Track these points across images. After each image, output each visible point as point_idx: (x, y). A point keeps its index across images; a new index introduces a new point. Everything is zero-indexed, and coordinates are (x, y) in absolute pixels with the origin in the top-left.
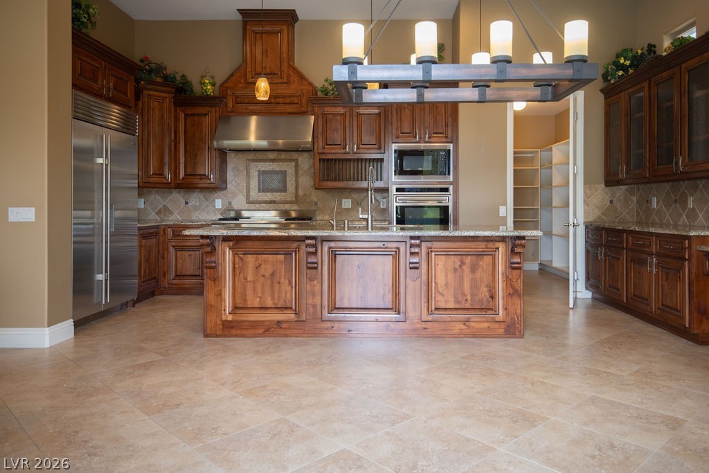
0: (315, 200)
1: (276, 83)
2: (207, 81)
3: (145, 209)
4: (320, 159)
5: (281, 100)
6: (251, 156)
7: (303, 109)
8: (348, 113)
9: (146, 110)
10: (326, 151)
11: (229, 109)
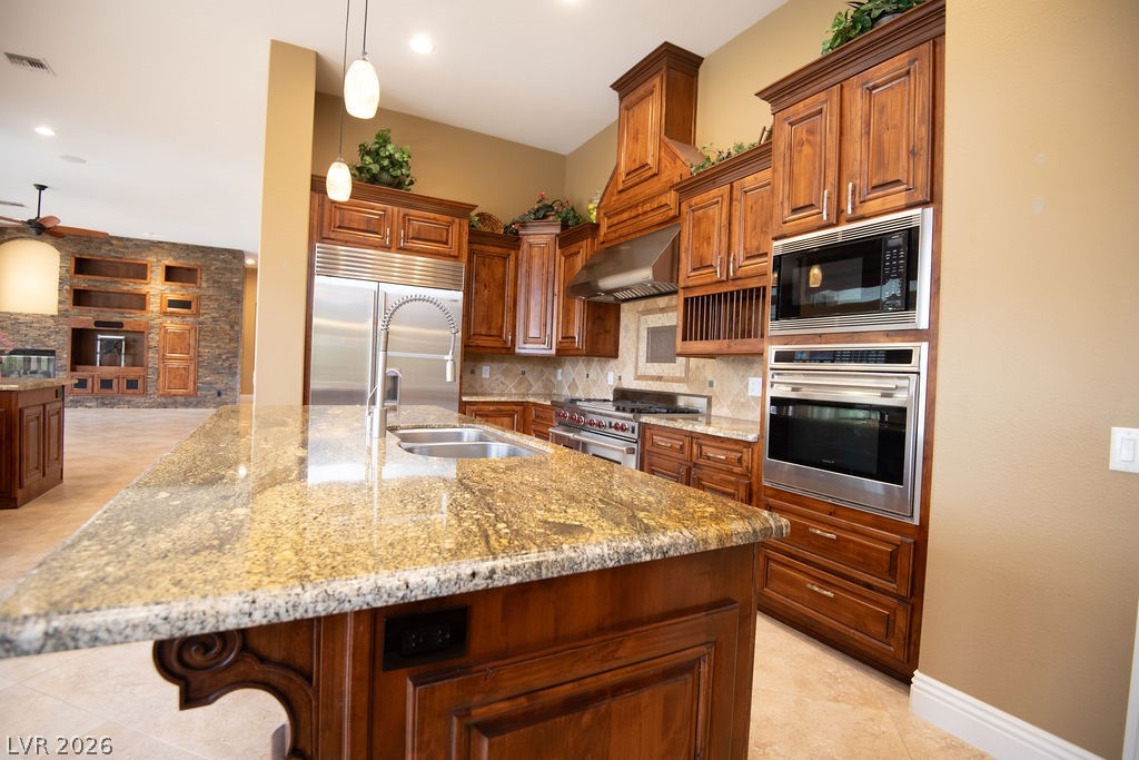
0: (710, 378)
1: (646, 180)
2: (591, 206)
3: (561, 382)
4: (686, 300)
5: (647, 207)
6: (641, 305)
7: (672, 213)
8: (726, 197)
9: (525, 259)
10: (690, 284)
11: (601, 239)
